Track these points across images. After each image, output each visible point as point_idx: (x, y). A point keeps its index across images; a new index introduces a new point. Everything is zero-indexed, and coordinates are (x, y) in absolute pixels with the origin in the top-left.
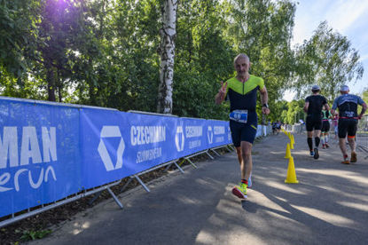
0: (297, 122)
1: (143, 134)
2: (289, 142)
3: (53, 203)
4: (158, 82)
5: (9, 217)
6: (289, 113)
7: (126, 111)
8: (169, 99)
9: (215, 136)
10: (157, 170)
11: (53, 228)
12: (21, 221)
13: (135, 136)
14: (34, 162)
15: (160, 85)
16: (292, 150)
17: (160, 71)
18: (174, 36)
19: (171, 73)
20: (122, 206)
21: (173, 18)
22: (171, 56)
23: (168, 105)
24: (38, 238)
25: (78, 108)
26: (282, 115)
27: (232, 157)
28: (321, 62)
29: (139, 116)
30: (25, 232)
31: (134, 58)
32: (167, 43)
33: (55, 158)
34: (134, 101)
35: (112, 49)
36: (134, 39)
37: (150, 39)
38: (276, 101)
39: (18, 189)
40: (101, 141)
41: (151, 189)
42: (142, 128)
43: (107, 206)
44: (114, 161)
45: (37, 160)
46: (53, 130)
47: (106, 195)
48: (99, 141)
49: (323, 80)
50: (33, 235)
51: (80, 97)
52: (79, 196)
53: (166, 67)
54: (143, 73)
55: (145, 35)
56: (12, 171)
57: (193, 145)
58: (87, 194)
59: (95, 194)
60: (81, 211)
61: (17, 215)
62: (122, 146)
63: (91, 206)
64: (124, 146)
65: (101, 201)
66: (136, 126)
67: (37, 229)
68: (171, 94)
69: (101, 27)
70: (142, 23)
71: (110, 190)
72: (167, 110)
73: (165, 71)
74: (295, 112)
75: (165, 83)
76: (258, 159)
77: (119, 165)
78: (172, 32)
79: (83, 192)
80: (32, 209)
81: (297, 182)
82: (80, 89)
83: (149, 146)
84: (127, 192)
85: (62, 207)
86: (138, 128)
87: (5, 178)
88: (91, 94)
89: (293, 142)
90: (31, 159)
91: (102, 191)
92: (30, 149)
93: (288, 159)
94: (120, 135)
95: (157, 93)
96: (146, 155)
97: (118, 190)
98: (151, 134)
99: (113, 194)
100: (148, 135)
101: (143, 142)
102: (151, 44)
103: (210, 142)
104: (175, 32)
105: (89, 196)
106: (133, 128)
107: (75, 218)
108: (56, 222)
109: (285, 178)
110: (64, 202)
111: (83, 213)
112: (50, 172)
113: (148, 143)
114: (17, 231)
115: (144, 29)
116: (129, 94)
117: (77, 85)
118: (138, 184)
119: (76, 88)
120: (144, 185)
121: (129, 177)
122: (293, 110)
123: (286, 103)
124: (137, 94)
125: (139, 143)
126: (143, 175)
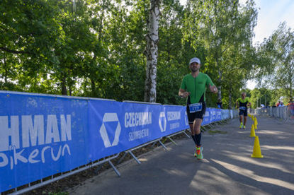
0: (259, 106)
1: (133, 119)
2: (254, 123)
3: (69, 172)
4: (144, 77)
5: (38, 182)
6: (252, 99)
8: (154, 90)
10: (145, 147)
11: (69, 190)
13: (128, 120)
14: (55, 141)
15: (147, 80)
16: (255, 130)
17: (146, 69)
18: (157, 41)
19: (155, 70)
20: (120, 175)
21: (156, 27)
22: (155, 57)
23: (153, 95)
25: (87, 100)
28: (279, 57)
29: (131, 105)
30: (49, 193)
32: (152, 46)
33: (70, 138)
34: (126, 92)
35: (108, 52)
36: (125, 44)
37: (138, 44)
38: (241, 90)
39: (44, 162)
40: (103, 124)
41: (141, 162)
42: (133, 114)
43: (108, 175)
44: (112, 139)
45: (57, 140)
46: (69, 117)
47: (108, 166)
48: (101, 125)
49: (281, 71)
51: (85, 90)
52: (88, 167)
53: (151, 65)
54: (132, 71)
55: (134, 41)
56: (40, 147)
57: (173, 126)
58: (94, 165)
59: (99, 165)
60: (89, 178)
61: (44, 180)
62: (119, 129)
63: (96, 174)
64: (120, 129)
65: (104, 171)
66: (128, 112)
67: (58, 191)
68: (155, 87)
69: (100, 36)
70: (131, 31)
71: (111, 162)
72: (152, 99)
73: (150, 69)
74: (257, 98)
75: (150, 78)
76: (227, 137)
77: (115, 143)
78: (155, 38)
79: (90, 163)
80: (55, 176)
81: (262, 156)
82: (85, 84)
83: (139, 128)
84: (123, 164)
85: (75, 175)
86: (130, 114)
87: (36, 153)
88: (93, 87)
89: (256, 123)
90: (53, 139)
91: (105, 163)
92: (52, 132)
94: (117, 119)
95: (144, 86)
96: (138, 134)
97: (116, 162)
98: (140, 119)
99: (112, 164)
100: (138, 119)
101: (134, 125)
102: (138, 47)
103: (187, 124)
104: (157, 38)
105: (95, 167)
106: (126, 114)
107: (84, 184)
108: (71, 186)
109: (252, 153)
110: (77, 171)
111: (91, 180)
112: (66, 148)
113: (137, 125)
114: (44, 192)
115: (133, 36)
116: (122, 87)
117: (82, 81)
118: (131, 157)
119: (82, 84)
120: (136, 158)
121: (124, 152)
122: (256, 97)
123: (249, 91)
124: (127, 87)
125: (131, 126)
126: (134, 151)
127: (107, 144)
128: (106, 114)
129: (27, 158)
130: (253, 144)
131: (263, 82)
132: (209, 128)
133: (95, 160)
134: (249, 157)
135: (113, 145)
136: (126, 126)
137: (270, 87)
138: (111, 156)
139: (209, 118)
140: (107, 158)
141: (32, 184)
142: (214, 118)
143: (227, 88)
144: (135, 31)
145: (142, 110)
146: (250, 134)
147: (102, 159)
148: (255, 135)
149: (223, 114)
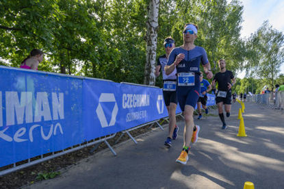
1: (131, 101)
2: (241, 107)
3: (62, 151)
4: (145, 62)
6: (241, 87)
7: (119, 82)
8: (153, 75)
10: (144, 128)
11: (62, 170)
12: (36, 165)
13: (126, 101)
14: (45, 120)
15: (146, 65)
16: (243, 114)
17: (146, 54)
18: (156, 28)
19: (154, 55)
20: (115, 154)
21: (156, 14)
22: (155, 43)
23: (152, 80)
24: (50, 178)
25: (82, 79)
26: (237, 89)
28: (264, 51)
29: (130, 87)
30: (39, 174)
31: (127, 44)
32: (152, 32)
33: (62, 117)
34: (127, 76)
36: (127, 30)
37: (139, 30)
39: (32, 140)
41: (138, 141)
42: (131, 95)
43: (105, 154)
44: (109, 119)
45: (47, 118)
46: (61, 95)
47: (104, 147)
48: (97, 105)
49: (266, 63)
50: (45, 176)
51: (86, 74)
52: (83, 146)
53: (151, 51)
55: (135, 28)
56: (28, 126)
58: (88, 145)
59: (95, 145)
60: (84, 157)
61: (32, 160)
62: (116, 109)
63: (92, 154)
65: (99, 151)
66: (127, 94)
67: (49, 171)
69: (102, 20)
70: (133, 18)
71: (107, 142)
72: (151, 83)
73: (150, 54)
74: (246, 86)
75: (149, 63)
78: (155, 25)
79: (85, 143)
80: (45, 155)
81: (246, 135)
82: (86, 67)
83: (136, 109)
86: (128, 95)
87: (22, 131)
88: (94, 71)
89: (244, 108)
90: (43, 118)
91: (101, 143)
92: (42, 110)
93: (239, 120)
94: (114, 100)
95: (144, 70)
96: (136, 116)
97: (113, 142)
98: (138, 100)
99: (109, 145)
100: (136, 101)
101: (131, 106)
102: (140, 34)
104: (157, 25)
105: (91, 147)
106: (124, 95)
107: (79, 163)
108: (64, 166)
110: (70, 151)
111: (86, 160)
112: (58, 127)
113: (135, 106)
114: (33, 173)
115: (134, 22)
116: (123, 70)
118: (129, 138)
119: (83, 67)
120: (133, 139)
121: (121, 132)
122: (244, 85)
123: (239, 80)
124: (129, 71)
125: (128, 107)
126: (132, 131)
127: (104, 124)
128: (103, 95)
129: (13, 137)
131: (250, 72)
133: (90, 140)
135: (110, 125)
136: (124, 107)
137: (256, 77)
138: (107, 136)
140: (102, 137)
141: (18, 164)
145: (140, 93)
147: (98, 139)
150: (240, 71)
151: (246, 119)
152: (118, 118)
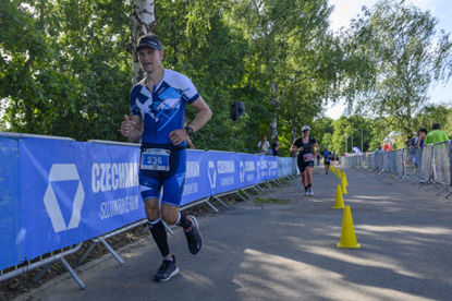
0: (350, 151)
1: (108, 177)
6: (335, 137)
7: (85, 141)
9: (220, 176)
10: (133, 231)
13: (98, 178)
18: (152, 25)
20: (83, 285)
25: (17, 139)
26: (325, 142)
27: (248, 208)
28: (388, 55)
29: (105, 148)
31: (91, 61)
34: (92, 125)
35: (58, 48)
36: (90, 31)
37: (113, 31)
38: (315, 119)
40: (50, 186)
41: (126, 259)
42: (109, 165)
43: (60, 286)
44: (67, 216)
47: (59, 269)
48: (47, 185)
51: (14, 123)
52: (21, 270)
54: (104, 82)
55: (106, 26)
58: (31, 266)
59: (41, 267)
60: (22, 292)
63: (37, 285)
64: (83, 195)
65: (51, 278)
66: (99, 163)
69: (42, 16)
70: (101, 7)
71: (64, 261)
74: (346, 135)
76: (290, 210)
77: (75, 223)
78: (149, 19)
79: (26, 263)
81: (359, 245)
82: (13, 111)
83: (120, 193)
84: (89, 264)
86: (103, 166)
88: (29, 117)
89: (345, 182)
91: (51, 263)
94: (78, 178)
96: (118, 207)
97: (76, 261)
98: (121, 175)
100: (117, 177)
101: (109, 188)
102: (115, 38)
103: (213, 186)
104: (153, 18)
105: (34, 271)
106: (95, 166)
109: (338, 239)
111: (26, 296)
113: (115, 188)
115: (104, 16)
116: (85, 115)
117: (8, 105)
118: (106, 251)
119: (7, 111)
120: (115, 253)
121: (90, 241)
122: (342, 133)
123: (330, 121)
124: (96, 115)
125: (103, 189)
126: (111, 238)
127: (59, 225)
128: (55, 166)
130: (339, 222)
131: (355, 104)
132: (256, 193)
133: (32, 258)
134: (334, 247)
135: (70, 227)
136: (95, 190)
137: (370, 114)
138: (65, 249)
139: (255, 173)
140: (56, 252)
142: (263, 174)
143: (288, 117)
144: (108, 7)
145: (124, 159)
146: (334, 203)
147: (46, 256)
148: (343, 206)
149: (280, 166)
150: (330, 102)
151: (355, 209)
152: (84, 212)
